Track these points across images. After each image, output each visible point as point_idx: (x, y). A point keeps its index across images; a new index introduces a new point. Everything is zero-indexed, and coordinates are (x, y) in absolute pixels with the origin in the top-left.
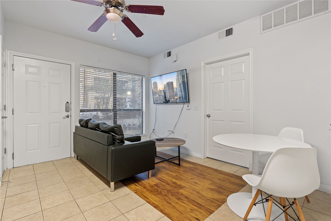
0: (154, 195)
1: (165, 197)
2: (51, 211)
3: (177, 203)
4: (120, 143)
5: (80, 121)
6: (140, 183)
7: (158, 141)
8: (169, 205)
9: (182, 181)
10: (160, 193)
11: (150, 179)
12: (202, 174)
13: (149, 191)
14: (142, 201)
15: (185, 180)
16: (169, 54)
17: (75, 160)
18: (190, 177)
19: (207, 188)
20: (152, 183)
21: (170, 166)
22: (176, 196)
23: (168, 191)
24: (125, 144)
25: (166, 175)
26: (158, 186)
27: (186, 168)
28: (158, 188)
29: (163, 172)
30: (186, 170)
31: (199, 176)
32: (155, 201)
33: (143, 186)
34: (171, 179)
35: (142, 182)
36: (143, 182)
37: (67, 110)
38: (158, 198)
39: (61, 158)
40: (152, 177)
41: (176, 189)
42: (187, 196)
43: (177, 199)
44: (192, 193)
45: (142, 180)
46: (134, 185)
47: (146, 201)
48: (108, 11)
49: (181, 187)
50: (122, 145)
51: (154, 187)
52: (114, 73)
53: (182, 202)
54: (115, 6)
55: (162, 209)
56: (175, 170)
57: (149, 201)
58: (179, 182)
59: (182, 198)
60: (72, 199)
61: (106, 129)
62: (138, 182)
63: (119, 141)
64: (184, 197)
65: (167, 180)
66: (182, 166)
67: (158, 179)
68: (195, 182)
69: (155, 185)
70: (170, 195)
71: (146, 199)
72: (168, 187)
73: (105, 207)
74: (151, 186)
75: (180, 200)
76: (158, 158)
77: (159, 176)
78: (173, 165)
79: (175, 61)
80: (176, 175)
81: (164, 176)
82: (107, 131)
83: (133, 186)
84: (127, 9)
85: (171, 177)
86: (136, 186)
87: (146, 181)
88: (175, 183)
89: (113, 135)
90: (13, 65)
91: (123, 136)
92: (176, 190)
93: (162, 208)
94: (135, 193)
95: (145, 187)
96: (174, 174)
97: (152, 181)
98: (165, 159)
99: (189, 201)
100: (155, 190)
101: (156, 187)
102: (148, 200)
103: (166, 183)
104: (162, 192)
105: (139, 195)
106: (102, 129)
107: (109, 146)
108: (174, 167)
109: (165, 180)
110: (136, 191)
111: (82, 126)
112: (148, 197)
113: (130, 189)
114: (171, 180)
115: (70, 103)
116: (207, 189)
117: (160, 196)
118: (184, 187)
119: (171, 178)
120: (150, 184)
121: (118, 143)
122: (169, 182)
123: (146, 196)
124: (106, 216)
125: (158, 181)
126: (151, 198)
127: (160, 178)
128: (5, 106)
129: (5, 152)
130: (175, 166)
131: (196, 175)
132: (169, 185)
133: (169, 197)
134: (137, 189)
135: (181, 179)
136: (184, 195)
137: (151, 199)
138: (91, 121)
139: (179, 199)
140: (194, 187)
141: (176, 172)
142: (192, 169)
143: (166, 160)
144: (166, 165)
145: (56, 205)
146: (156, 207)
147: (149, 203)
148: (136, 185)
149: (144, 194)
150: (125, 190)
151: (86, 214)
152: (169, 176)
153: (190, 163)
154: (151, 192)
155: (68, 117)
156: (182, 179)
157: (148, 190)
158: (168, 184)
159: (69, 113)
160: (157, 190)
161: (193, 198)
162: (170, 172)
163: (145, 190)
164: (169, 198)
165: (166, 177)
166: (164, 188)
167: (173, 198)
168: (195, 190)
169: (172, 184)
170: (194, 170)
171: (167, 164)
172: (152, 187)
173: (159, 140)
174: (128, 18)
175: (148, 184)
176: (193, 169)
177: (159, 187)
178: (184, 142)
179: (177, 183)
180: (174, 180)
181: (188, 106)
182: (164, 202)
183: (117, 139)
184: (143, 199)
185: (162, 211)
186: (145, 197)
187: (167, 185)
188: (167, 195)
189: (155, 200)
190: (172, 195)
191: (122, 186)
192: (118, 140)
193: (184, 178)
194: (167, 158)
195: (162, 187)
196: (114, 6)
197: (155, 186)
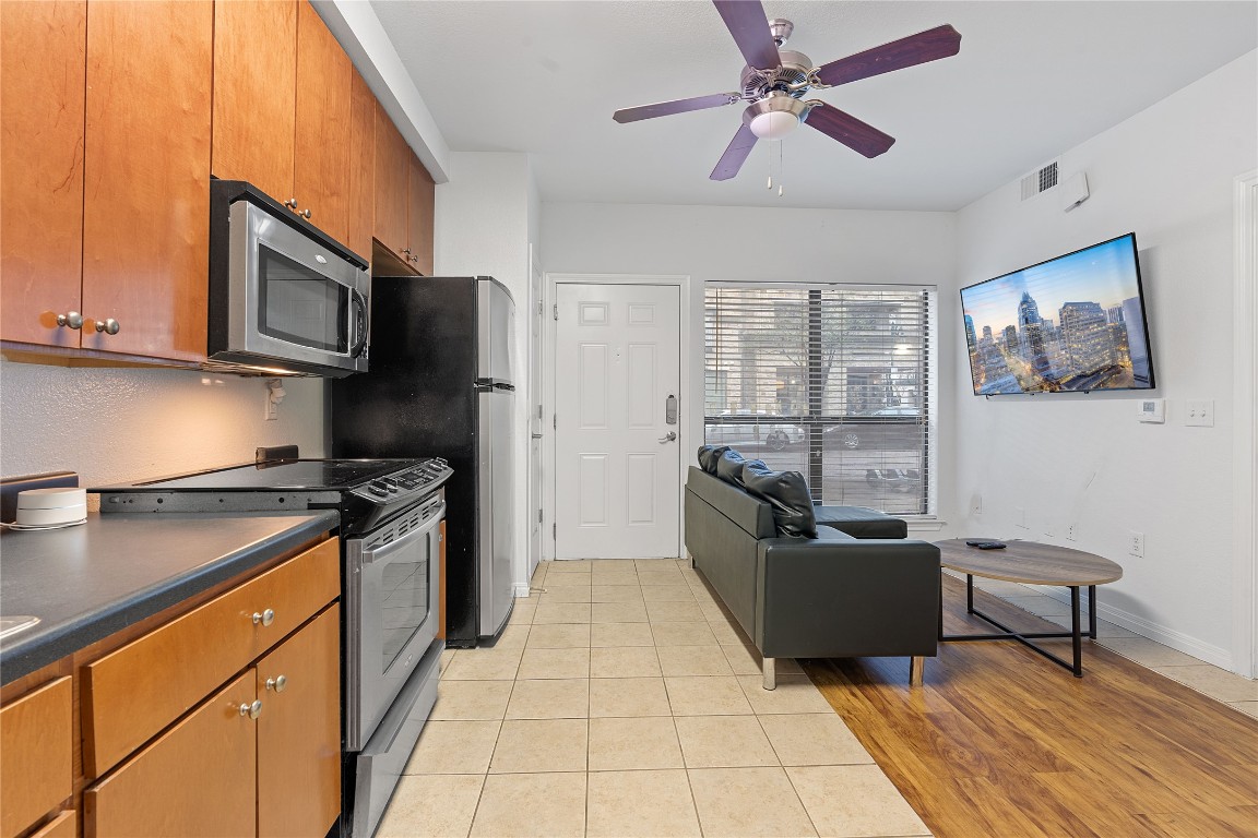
0: (914, 748)
1: (958, 773)
2: (606, 685)
3: (1006, 814)
4: (798, 534)
5: (702, 452)
6: (872, 692)
7: (977, 550)
8: (964, 806)
9: (1065, 741)
10: (943, 754)
11: (917, 692)
12: (1206, 750)
13: (899, 729)
14: (860, 753)
15: (1086, 744)
16: (1049, 177)
17: (687, 567)
18: (1121, 739)
19: (1212, 819)
20: (922, 708)
21: (1028, 666)
22: (1011, 787)
23: (980, 757)
24: (816, 541)
25: (991, 693)
26: (943, 724)
27: (1110, 695)
28: (940, 732)
29: (983, 678)
30: (1109, 703)
31: (1178, 751)
32: (911, 771)
33: (880, 706)
34: (1011, 715)
35: (880, 693)
36: (884, 690)
37: (671, 420)
38: (927, 765)
39: (655, 556)
40: (927, 687)
41: (1019, 763)
42: (1071, 808)
43: (1012, 800)
44: (1100, 808)
45: (883, 682)
46: (847, 692)
47: (874, 757)
48: (754, 111)
49: (1050, 762)
50: (805, 541)
51: (922, 721)
52: (811, 292)
53: (1033, 820)
54: (777, 87)
55: (928, 807)
56: (1049, 686)
57: (884, 763)
58: (1045, 741)
59: (1040, 804)
60: (658, 674)
61: (756, 483)
62: (866, 686)
63: (795, 529)
64: (1052, 807)
65: (988, 716)
66: (1094, 683)
67: (951, 701)
68: (1141, 767)
69: (929, 716)
70: (986, 773)
71: (877, 752)
72: (988, 745)
73: (734, 725)
74: (909, 716)
75: (1028, 811)
76: (979, 621)
77: (960, 688)
78: (1044, 664)
79: (1079, 203)
80: (1045, 707)
81: (980, 695)
82: (760, 491)
83: (842, 694)
84: (815, 82)
85: (1015, 708)
86: (851, 698)
87: (895, 690)
88: (1025, 738)
89: (774, 506)
90: (555, 307)
91: (807, 514)
92: (1021, 767)
93: (930, 804)
94: (844, 718)
95: (885, 712)
96: (1033, 702)
97: (923, 699)
98: (1008, 631)
99: (1070, 830)
100: (921, 734)
101: (930, 726)
102: (882, 758)
103: (982, 724)
104: (948, 752)
105: (853, 730)
106: (747, 483)
107: (762, 541)
108: (1042, 674)
109: (981, 712)
110: (849, 712)
111: (705, 469)
112: (886, 749)
113: (831, 700)
114: (1008, 722)
115: (677, 397)
116: (1209, 822)
117: (935, 762)
118: (1069, 768)
119: (1015, 714)
120: (910, 709)
121: (792, 533)
122: (999, 726)
123: (882, 744)
124: (732, 750)
125: (947, 707)
126: (899, 755)
127: (961, 698)
128: (541, 407)
129: (541, 520)
130: (1054, 670)
131: (1160, 741)
132: (993, 736)
133: (977, 779)
134: (855, 708)
135: (1064, 733)
136: (1052, 798)
137: (896, 760)
138: (727, 456)
139: (1021, 803)
140: (1127, 786)
141: (1047, 695)
142: (1151, 707)
143: (1013, 637)
144: (1010, 657)
145: (619, 674)
146: (907, 792)
147: (882, 769)
148: (854, 695)
149: (873, 734)
150: (810, 698)
151: (680, 723)
152: (1005, 702)
153: (1146, 676)
154: (905, 734)
155: (673, 439)
156: (1067, 735)
157: (895, 725)
158: (990, 731)
159: (674, 428)
160: (933, 735)
161: (1101, 828)
162: (1018, 690)
163: (882, 720)
164: (974, 782)
165: (989, 704)
166: (965, 739)
167: (994, 791)
168: (1127, 801)
169: (1009, 737)
170: (1157, 716)
171: (1012, 653)
172: (914, 718)
173: (981, 548)
174: (827, 108)
175: (902, 705)
176: (1155, 710)
177: (942, 729)
178: (1115, 571)
179: (1038, 741)
180: (1025, 726)
181: (1149, 408)
182: (948, 790)
183: (788, 521)
184: (867, 748)
185: (925, 815)
186: (877, 744)
187: (985, 735)
188: (970, 768)
189: (913, 767)
190: (994, 778)
191: (806, 683)
192: (792, 524)
193: (1083, 733)
194: (1019, 629)
195: (956, 732)
196: (773, 89)
197: (927, 721)
